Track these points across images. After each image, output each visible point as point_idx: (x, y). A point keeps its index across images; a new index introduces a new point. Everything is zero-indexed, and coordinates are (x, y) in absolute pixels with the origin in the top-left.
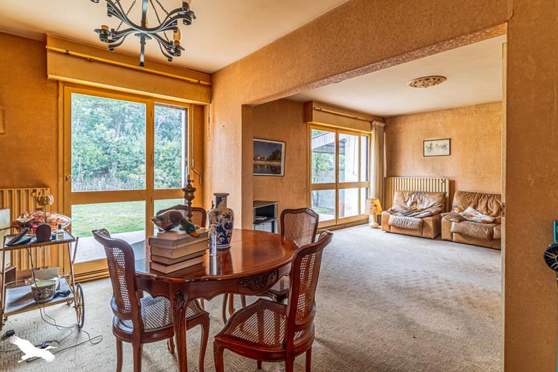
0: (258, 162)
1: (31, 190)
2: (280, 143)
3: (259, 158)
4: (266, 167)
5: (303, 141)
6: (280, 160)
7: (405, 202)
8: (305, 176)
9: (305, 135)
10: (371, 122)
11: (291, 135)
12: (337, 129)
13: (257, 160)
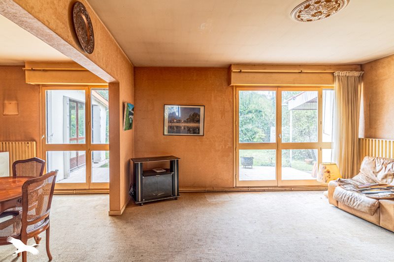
0: (173, 124)
1: (26, 142)
2: (199, 107)
3: (175, 121)
4: (183, 128)
5: (227, 103)
6: (198, 121)
7: (376, 173)
8: (231, 136)
9: (231, 97)
10: (333, 73)
11: (213, 99)
12: (278, 87)
13: (174, 122)
